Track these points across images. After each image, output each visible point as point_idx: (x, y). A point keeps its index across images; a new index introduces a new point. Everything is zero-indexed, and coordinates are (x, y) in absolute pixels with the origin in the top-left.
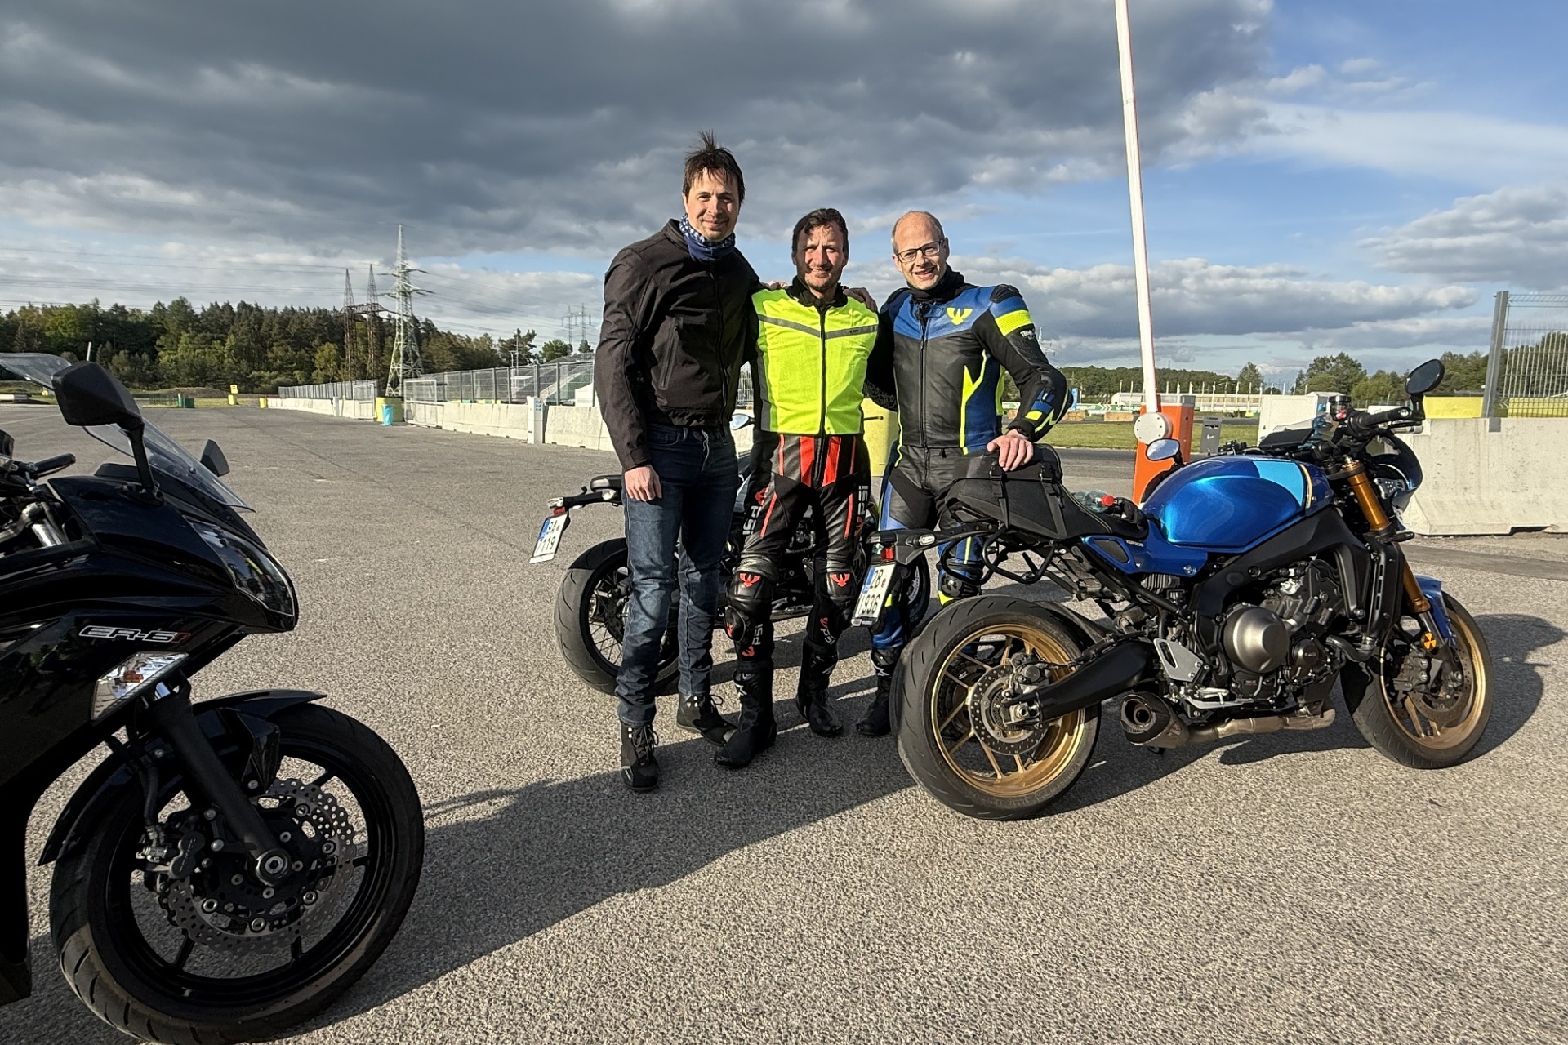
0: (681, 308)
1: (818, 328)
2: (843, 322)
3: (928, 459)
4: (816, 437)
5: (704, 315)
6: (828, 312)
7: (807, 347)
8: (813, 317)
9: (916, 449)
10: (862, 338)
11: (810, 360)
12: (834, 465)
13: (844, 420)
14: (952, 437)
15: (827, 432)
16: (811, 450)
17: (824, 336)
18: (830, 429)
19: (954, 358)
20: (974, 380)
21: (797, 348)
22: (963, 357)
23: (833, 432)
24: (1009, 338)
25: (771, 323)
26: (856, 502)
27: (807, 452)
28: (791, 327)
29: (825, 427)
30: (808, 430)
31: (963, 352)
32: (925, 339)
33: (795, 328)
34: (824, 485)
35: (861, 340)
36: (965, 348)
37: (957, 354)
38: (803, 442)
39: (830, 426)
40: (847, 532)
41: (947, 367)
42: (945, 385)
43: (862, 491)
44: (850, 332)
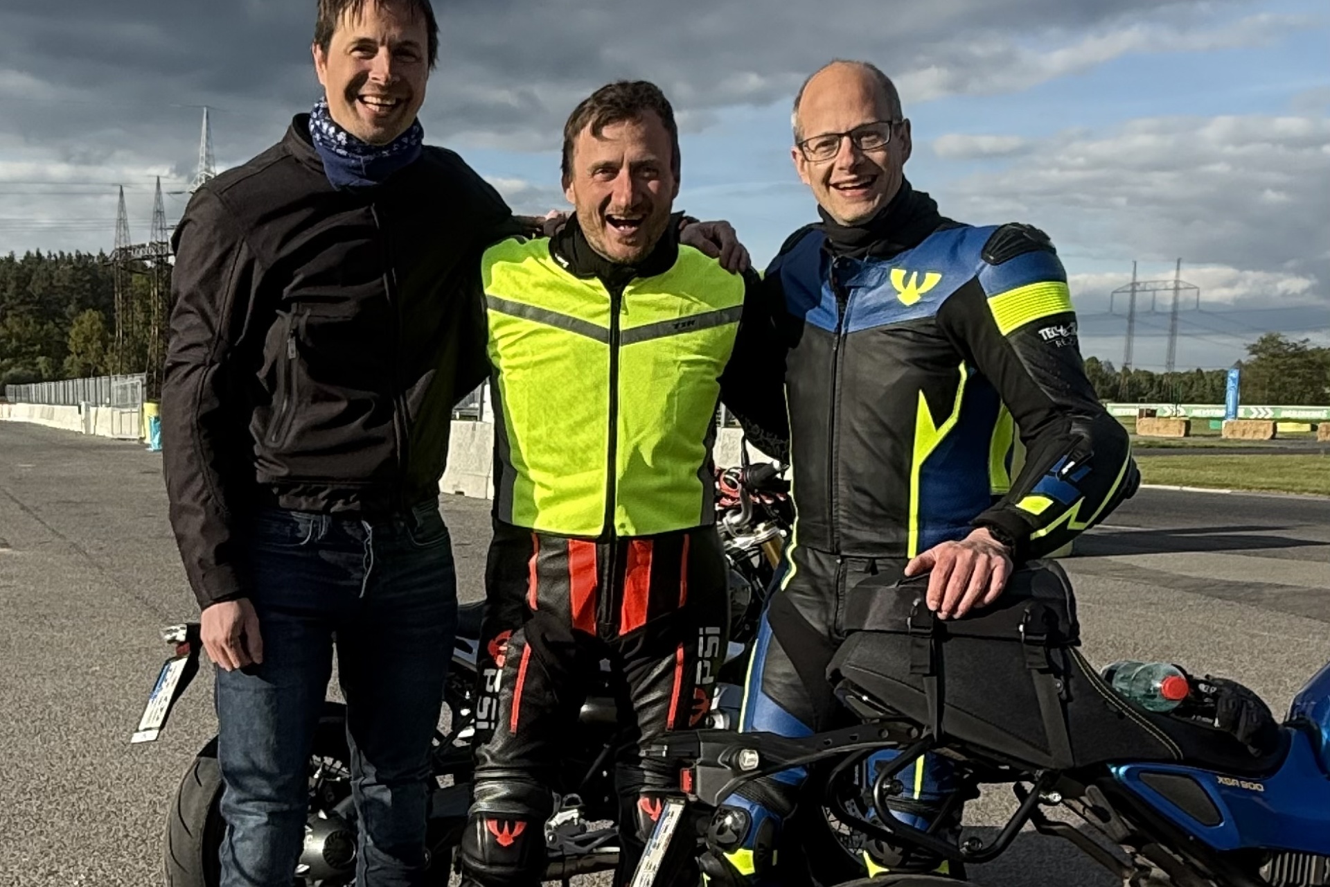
0: (303, 292)
1: (604, 322)
2: (660, 308)
3: (841, 578)
4: (598, 540)
5: (352, 303)
6: (628, 288)
7: (580, 364)
8: (596, 300)
9: (821, 557)
10: (699, 337)
12: (639, 592)
13: (659, 505)
14: (890, 537)
15: (620, 533)
16: (591, 566)
17: (615, 338)
18: (624, 526)
19: (898, 374)
20: (939, 422)
21: (560, 365)
22: (915, 372)
23: (637, 531)
24: (1012, 340)
25: (511, 314)
26: (691, 660)
27: (583, 570)
28: (550, 323)
29: (617, 523)
30: (582, 528)
31: (916, 362)
32: (843, 332)
33: (556, 324)
34: (622, 632)
35: (700, 342)
36: (921, 354)
37: (903, 364)
38: (575, 550)
39: (627, 520)
40: (671, 718)
41: (882, 392)
42: (877, 429)
43: (706, 637)
44: (676, 326)
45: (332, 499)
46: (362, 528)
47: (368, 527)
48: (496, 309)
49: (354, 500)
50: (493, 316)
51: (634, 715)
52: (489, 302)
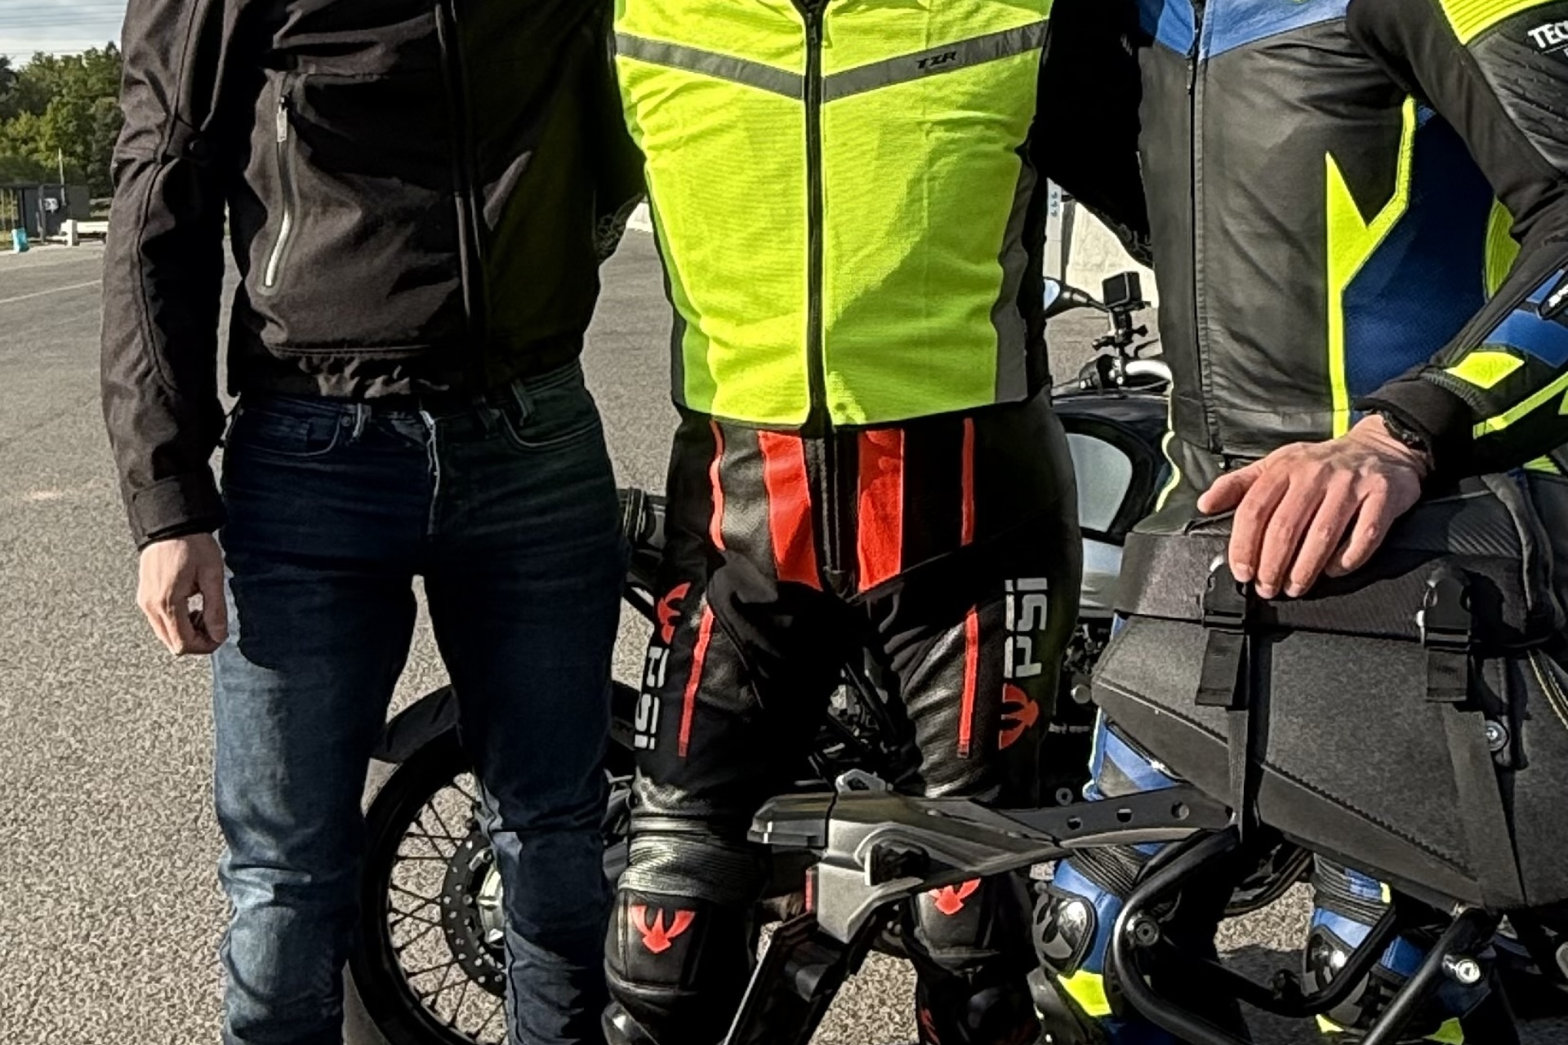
1: (796, 64)
2: (891, 35)
4: (804, 432)
6: (833, 5)
7: (755, 137)
8: (782, 29)
9: (1200, 456)
10: (965, 79)
11: (763, 181)
12: (885, 520)
13: (912, 371)
14: (1301, 422)
15: (837, 419)
16: (797, 476)
17: (813, 90)
18: (845, 407)
19: (1288, 125)
20: (1369, 208)
21: (727, 139)
22: (1319, 120)
23: (867, 419)
24: (1479, 51)
25: (652, 60)
26: (992, 634)
27: (786, 481)
28: (707, 72)
29: (831, 402)
30: (776, 412)
31: (1318, 103)
32: (1201, 57)
33: (716, 73)
34: (863, 587)
35: (968, 88)
36: (1327, 88)
37: (1295, 109)
38: (770, 450)
39: (847, 397)
40: (964, 736)
41: (1262, 160)
42: (1263, 227)
43: (1019, 596)
44: (922, 64)
45: (366, 373)
46: (421, 421)
47: (430, 421)
48: (627, 54)
49: (401, 377)
50: (625, 67)
51: (908, 727)
52: (621, 43)
